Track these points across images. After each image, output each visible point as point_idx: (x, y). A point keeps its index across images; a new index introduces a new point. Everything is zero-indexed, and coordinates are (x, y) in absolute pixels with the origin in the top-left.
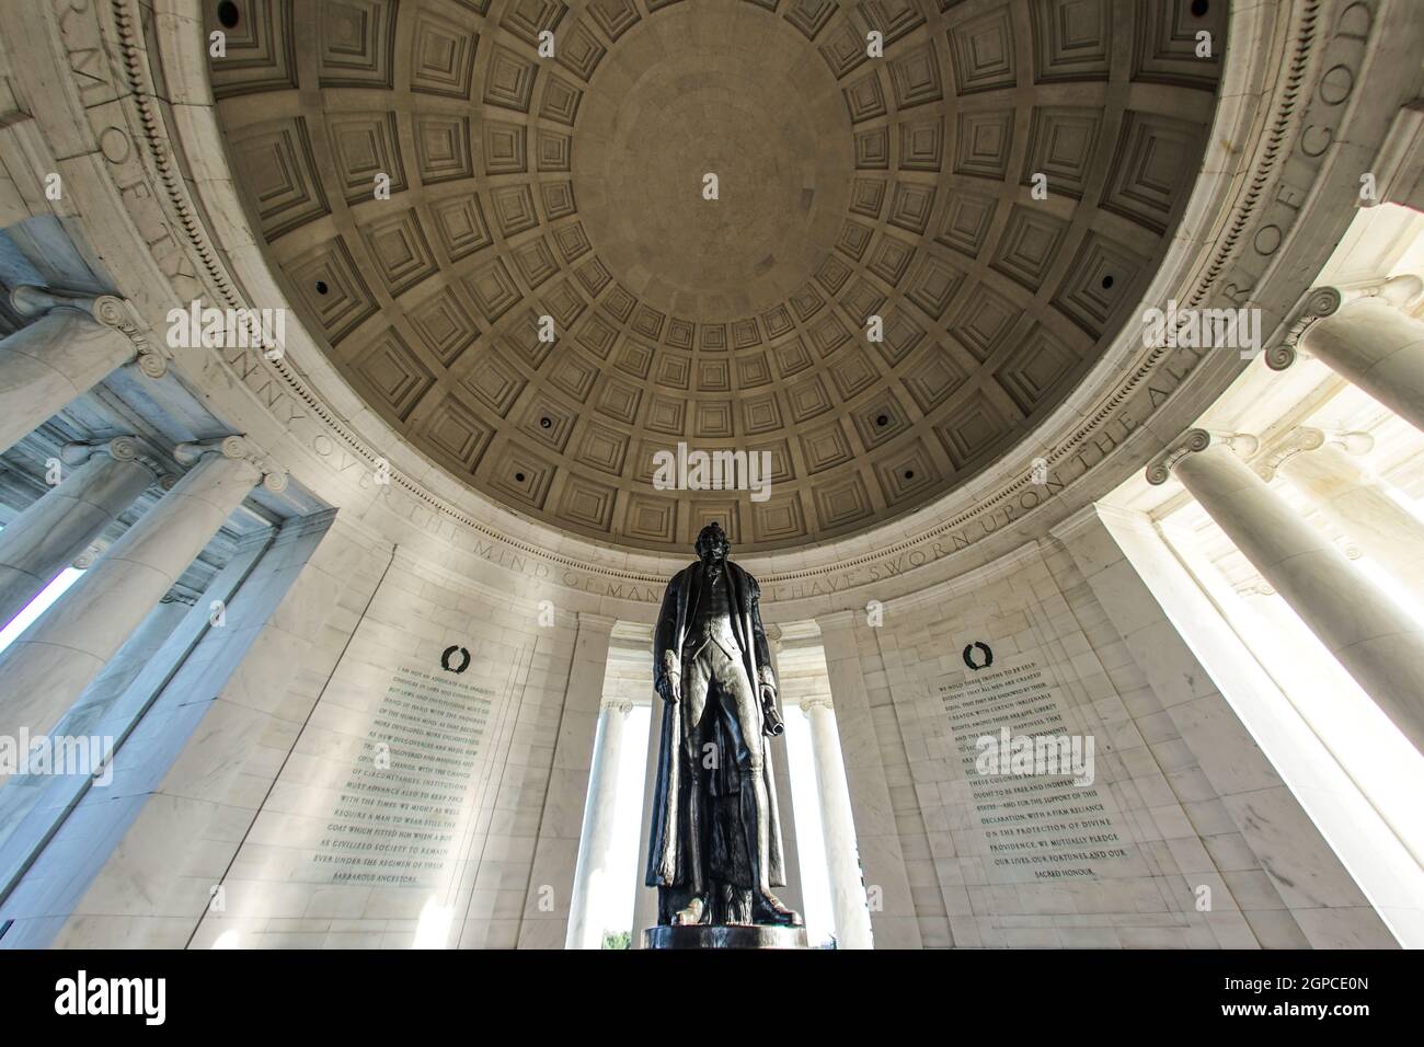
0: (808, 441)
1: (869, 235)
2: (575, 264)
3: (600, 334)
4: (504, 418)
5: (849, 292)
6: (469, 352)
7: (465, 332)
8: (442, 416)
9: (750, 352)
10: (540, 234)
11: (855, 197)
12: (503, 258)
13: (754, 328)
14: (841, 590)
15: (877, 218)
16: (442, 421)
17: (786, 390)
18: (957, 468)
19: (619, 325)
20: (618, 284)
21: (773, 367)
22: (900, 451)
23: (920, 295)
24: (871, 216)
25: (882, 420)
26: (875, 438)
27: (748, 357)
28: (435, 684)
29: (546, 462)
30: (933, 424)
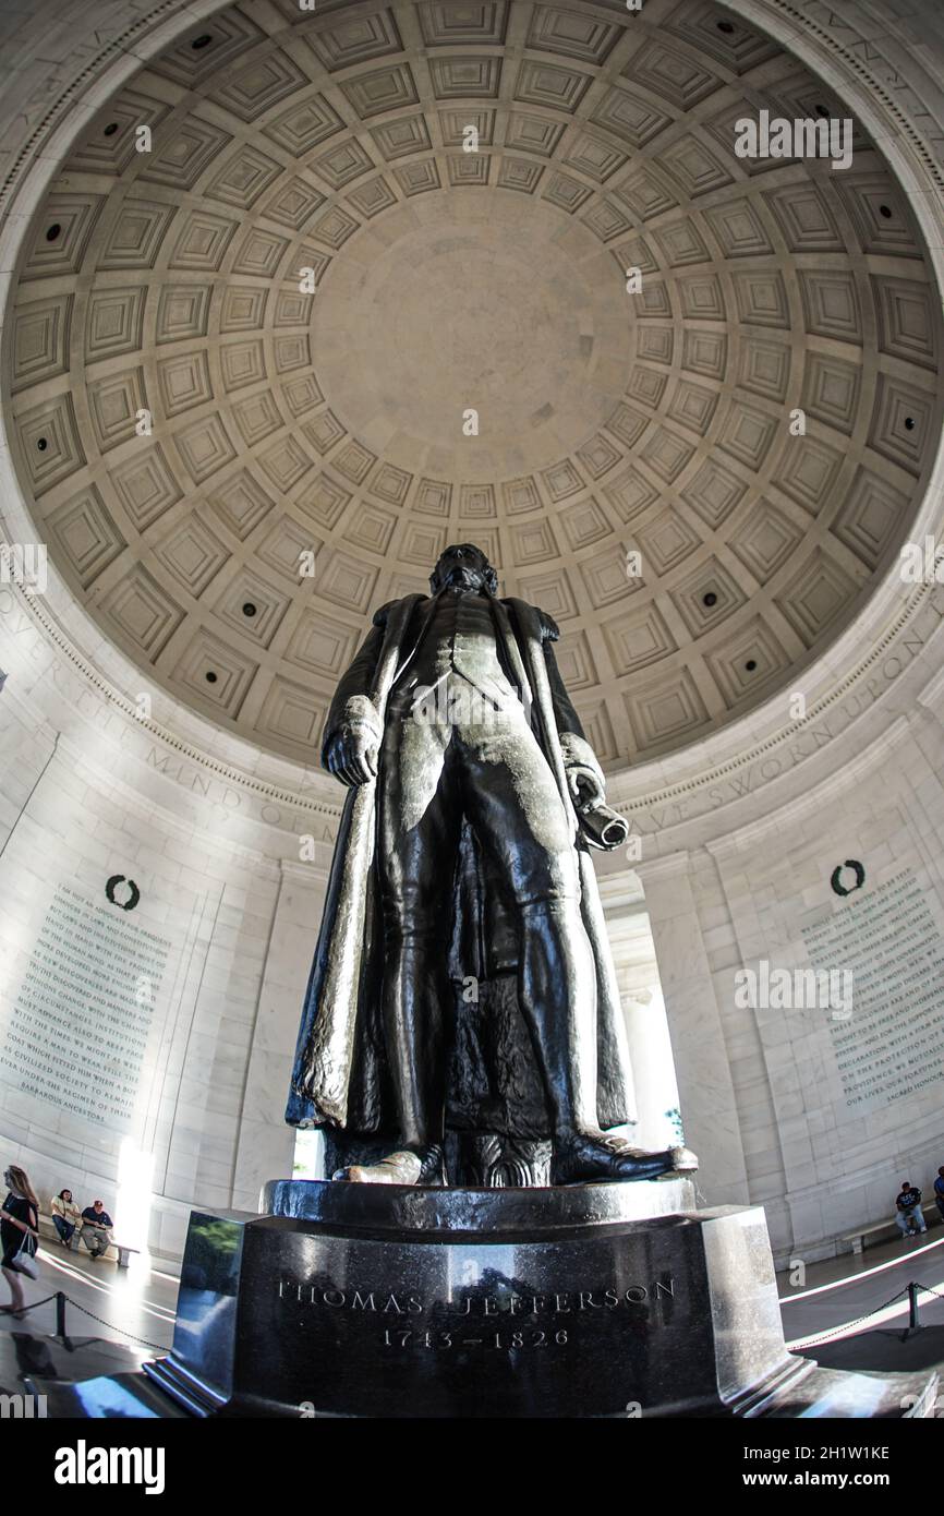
0: (614, 633)
1: (664, 382)
2: (303, 419)
3: (328, 500)
4: (197, 598)
5: (649, 445)
6: (168, 516)
7: (168, 494)
8: (127, 590)
9: (527, 518)
10: (266, 388)
11: (641, 345)
12: (222, 414)
13: (532, 489)
14: (668, 826)
15: (670, 364)
16: (127, 597)
17: (580, 566)
18: (808, 647)
19: (352, 488)
20: (354, 440)
21: (560, 537)
22: (738, 633)
23: (732, 445)
24: (663, 363)
25: (710, 601)
26: (703, 622)
27: (526, 524)
28: (100, 916)
29: (247, 659)
30: (773, 595)
